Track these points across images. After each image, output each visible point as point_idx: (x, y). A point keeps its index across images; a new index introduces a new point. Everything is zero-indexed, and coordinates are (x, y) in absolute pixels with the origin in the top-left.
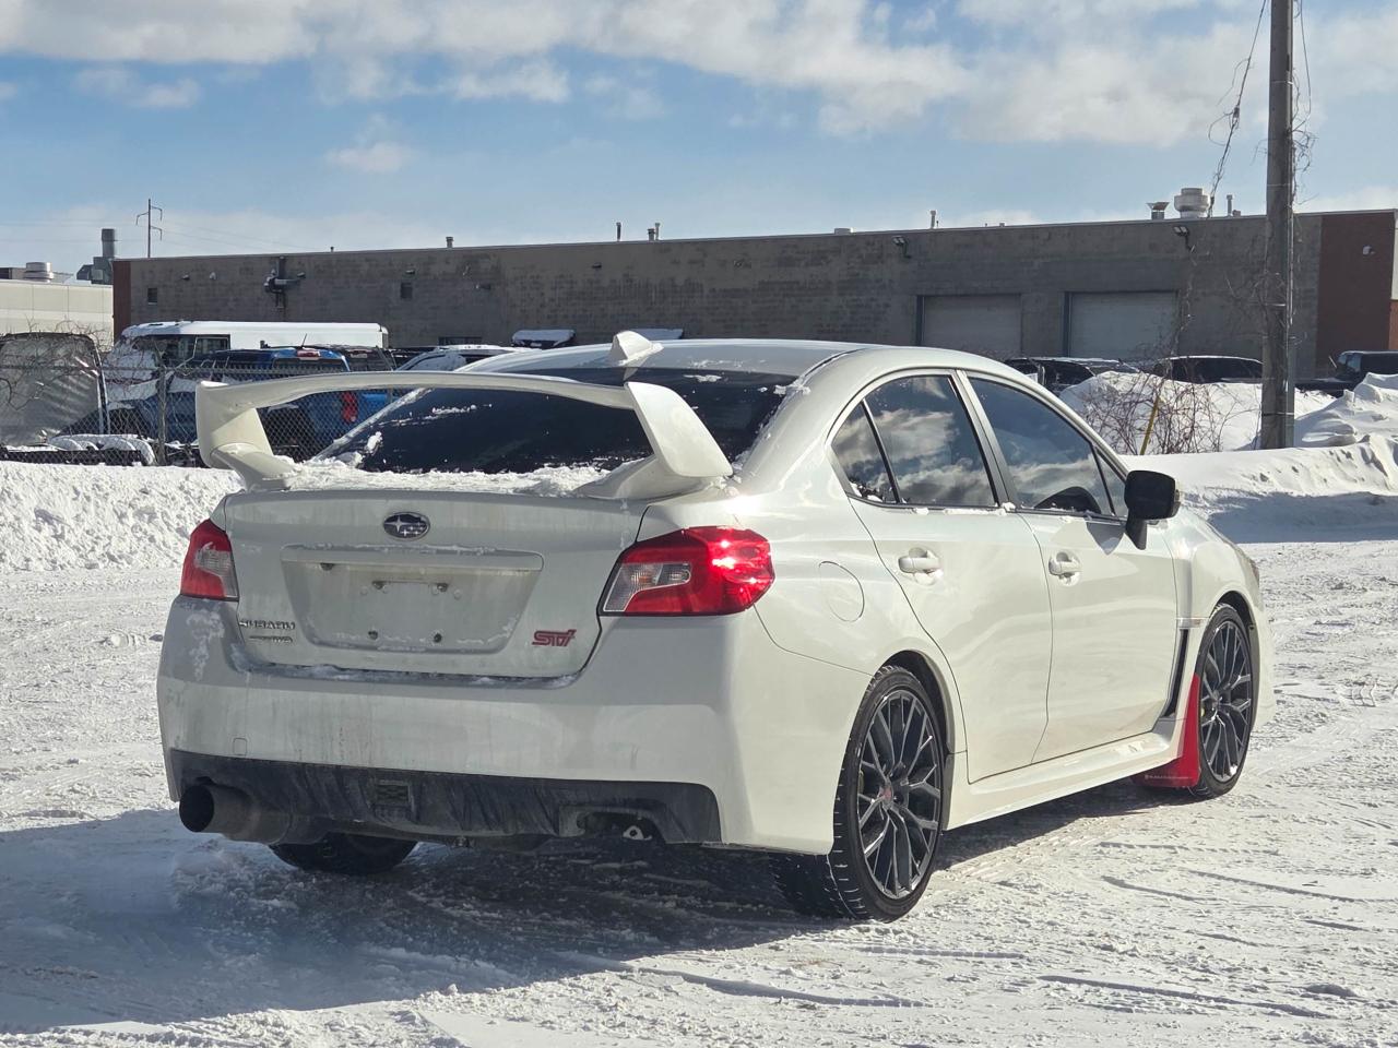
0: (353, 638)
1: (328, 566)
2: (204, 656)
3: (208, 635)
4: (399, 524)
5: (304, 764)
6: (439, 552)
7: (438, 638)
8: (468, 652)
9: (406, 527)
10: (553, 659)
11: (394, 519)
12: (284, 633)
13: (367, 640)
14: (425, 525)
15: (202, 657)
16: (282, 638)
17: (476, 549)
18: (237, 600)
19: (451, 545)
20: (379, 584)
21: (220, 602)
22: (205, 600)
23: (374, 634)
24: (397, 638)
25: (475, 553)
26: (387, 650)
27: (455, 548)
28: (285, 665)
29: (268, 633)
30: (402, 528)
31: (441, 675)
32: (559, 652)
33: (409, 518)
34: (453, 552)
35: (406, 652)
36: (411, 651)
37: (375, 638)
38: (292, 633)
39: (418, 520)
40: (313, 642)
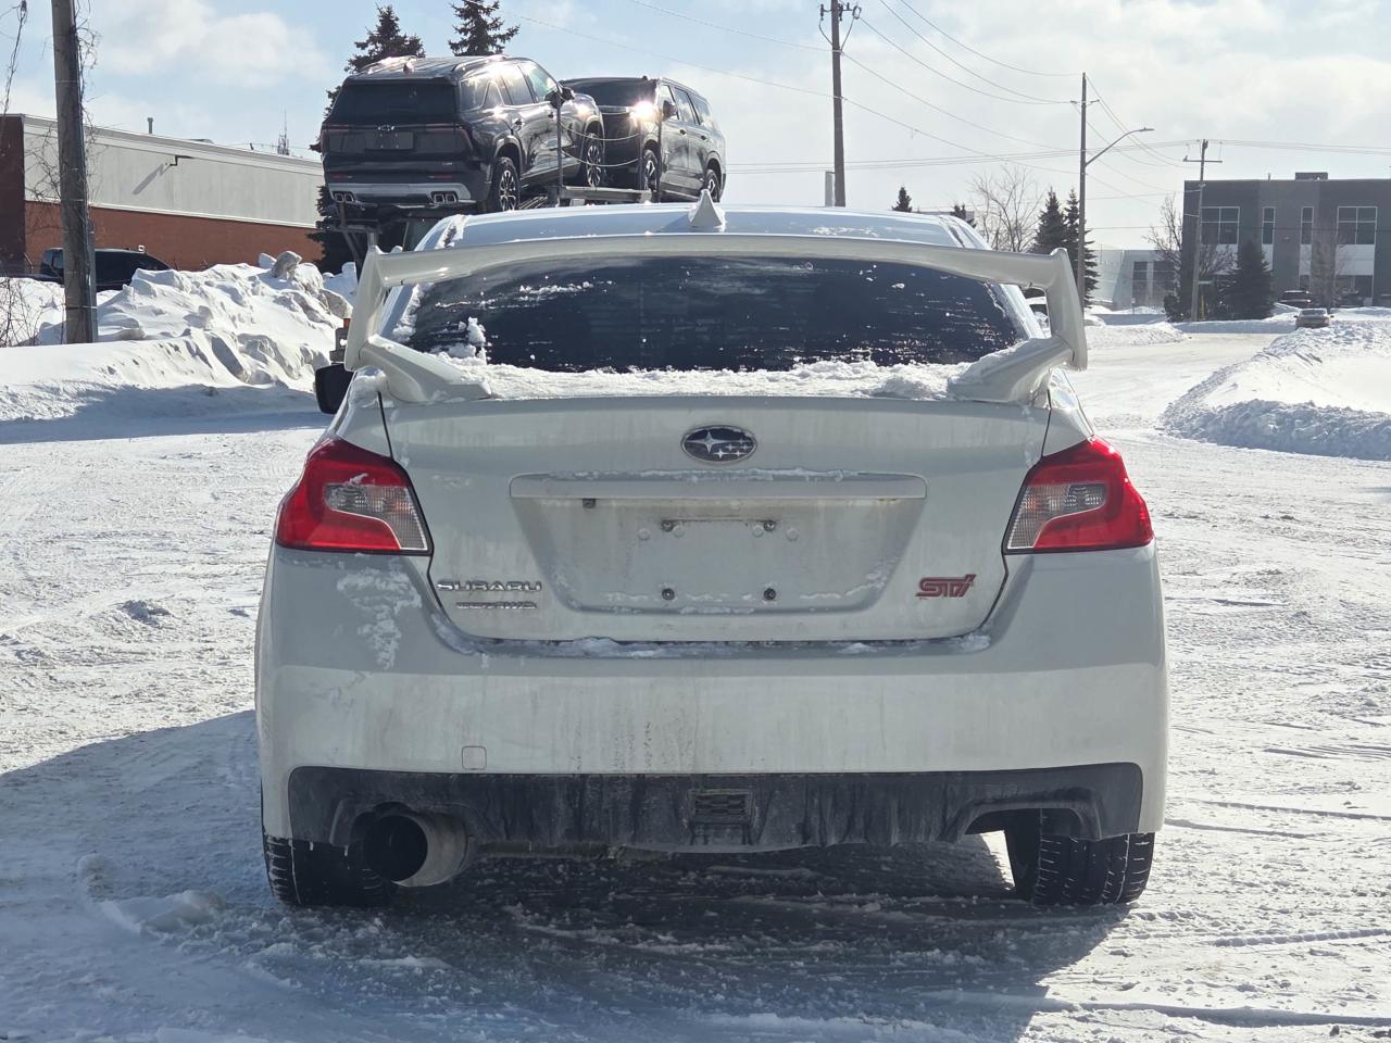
0: (635, 599)
1: (590, 503)
2: (391, 635)
3: (392, 605)
4: (710, 443)
5: (584, 776)
6: (777, 478)
7: (770, 594)
8: (821, 610)
9: (723, 447)
10: (946, 614)
11: (702, 434)
12: (521, 597)
13: (658, 601)
14: (751, 442)
15: (388, 636)
16: (519, 604)
17: (831, 473)
18: (430, 553)
19: (794, 468)
20: (667, 524)
21: (397, 558)
22: (358, 555)
23: (668, 593)
24: (707, 597)
25: (832, 479)
26: (695, 613)
27: (798, 472)
28: (523, 641)
29: (491, 597)
30: (715, 448)
31: (777, 643)
32: (954, 604)
33: (724, 433)
34: (800, 479)
35: (724, 614)
36: (732, 613)
37: (672, 597)
38: (534, 597)
39: (741, 435)
40: (572, 608)
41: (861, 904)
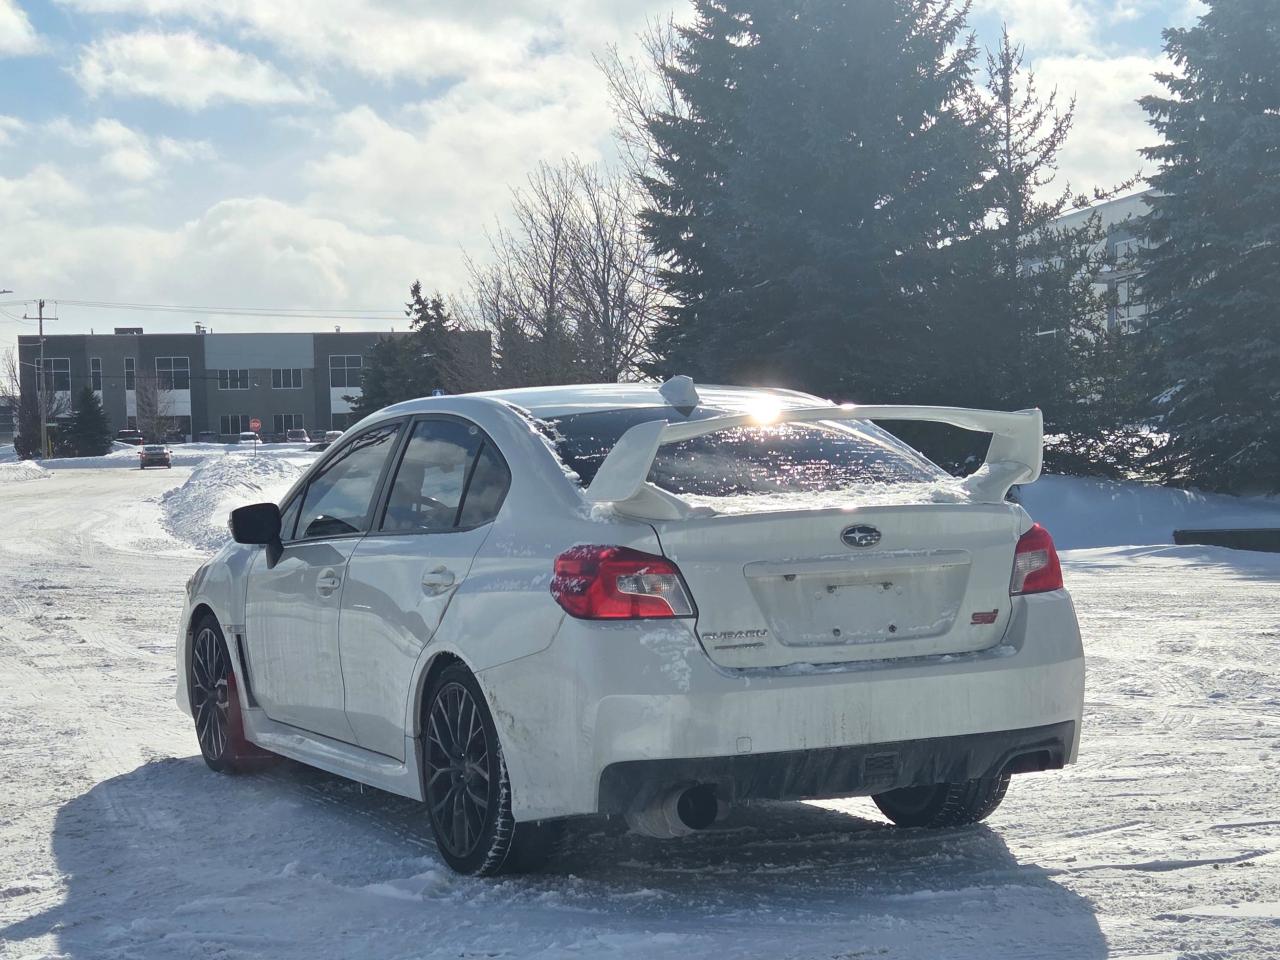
0: (818, 637)
1: (788, 577)
2: (686, 670)
3: (682, 651)
4: (857, 536)
5: (807, 751)
6: (896, 556)
7: (892, 629)
8: (921, 637)
9: (865, 538)
10: (987, 631)
11: (852, 531)
12: (755, 640)
13: (832, 637)
14: (879, 534)
15: (682, 671)
16: (754, 645)
17: (923, 551)
18: (696, 615)
19: (903, 549)
20: (830, 588)
21: (674, 621)
23: (836, 632)
24: (859, 633)
25: (925, 554)
26: (855, 643)
27: (906, 551)
28: (756, 668)
29: (736, 641)
30: (861, 539)
31: (900, 659)
32: (989, 627)
33: (867, 530)
34: (908, 555)
35: (871, 643)
36: (874, 642)
37: (839, 635)
38: (763, 639)
39: (874, 530)
40: (784, 645)
41: (836, 838)
